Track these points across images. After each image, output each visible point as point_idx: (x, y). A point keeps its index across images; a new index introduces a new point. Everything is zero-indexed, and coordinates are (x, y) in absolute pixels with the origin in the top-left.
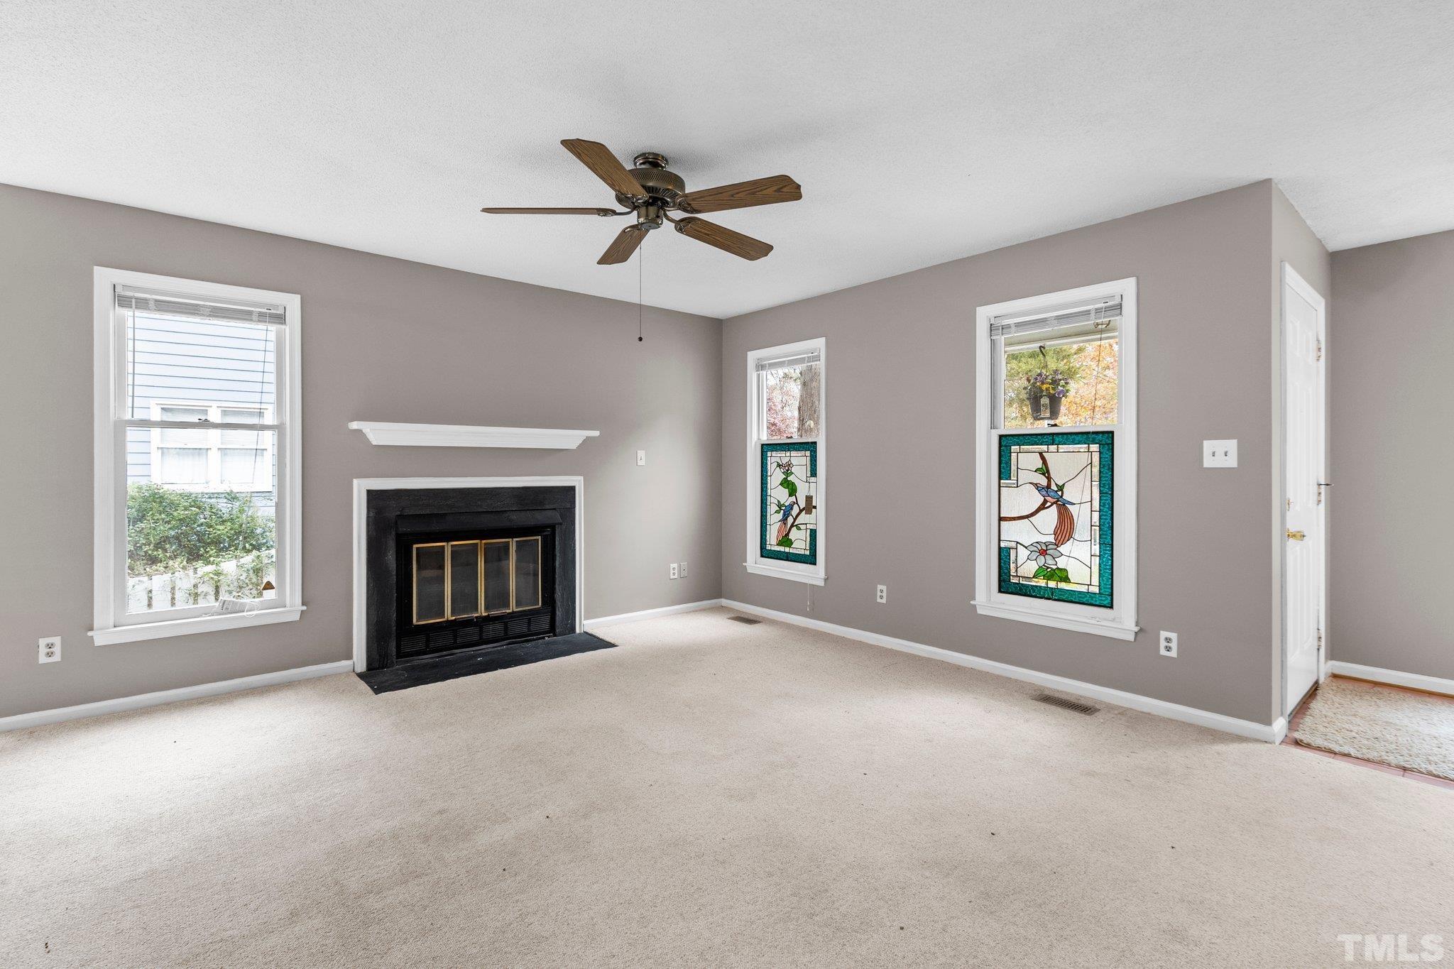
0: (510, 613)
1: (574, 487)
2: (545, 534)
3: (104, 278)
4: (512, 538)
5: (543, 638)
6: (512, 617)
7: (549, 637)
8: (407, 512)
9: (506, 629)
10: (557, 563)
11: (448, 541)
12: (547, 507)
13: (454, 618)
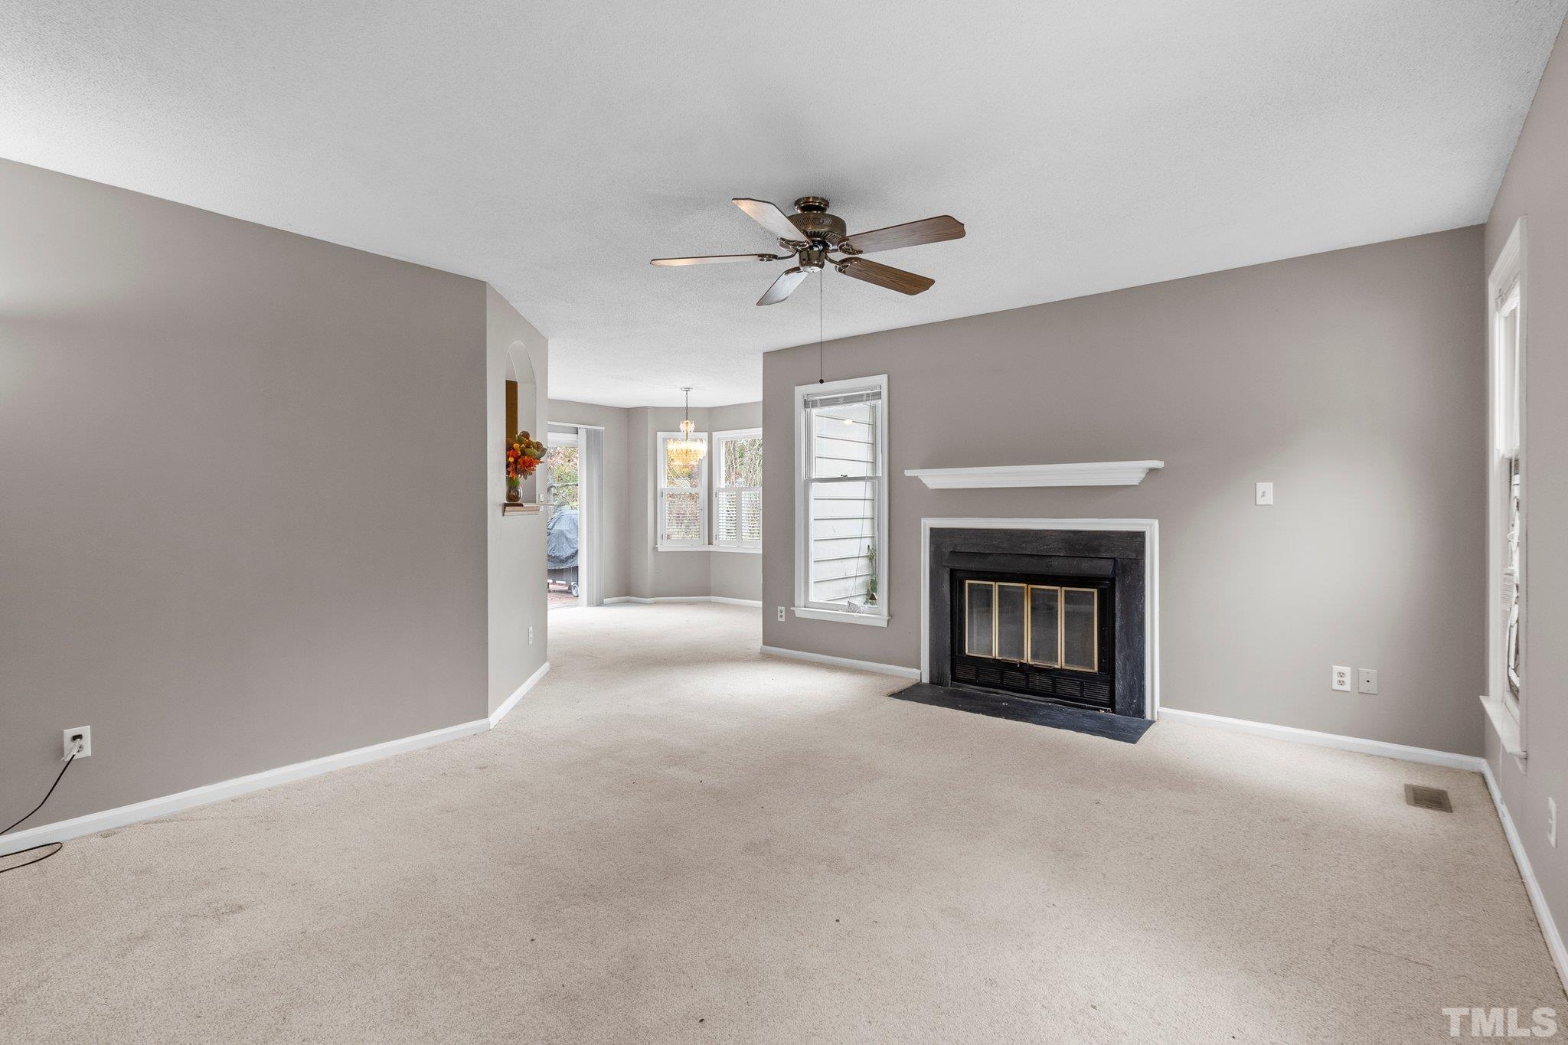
0: (1057, 669)
1: (1144, 533)
2: (1102, 586)
3: (801, 392)
4: (1061, 587)
5: (1098, 710)
6: (1060, 674)
7: (1105, 711)
8: (958, 549)
9: (1054, 685)
10: (1117, 625)
11: (996, 580)
12: (1104, 555)
13: (1001, 658)
